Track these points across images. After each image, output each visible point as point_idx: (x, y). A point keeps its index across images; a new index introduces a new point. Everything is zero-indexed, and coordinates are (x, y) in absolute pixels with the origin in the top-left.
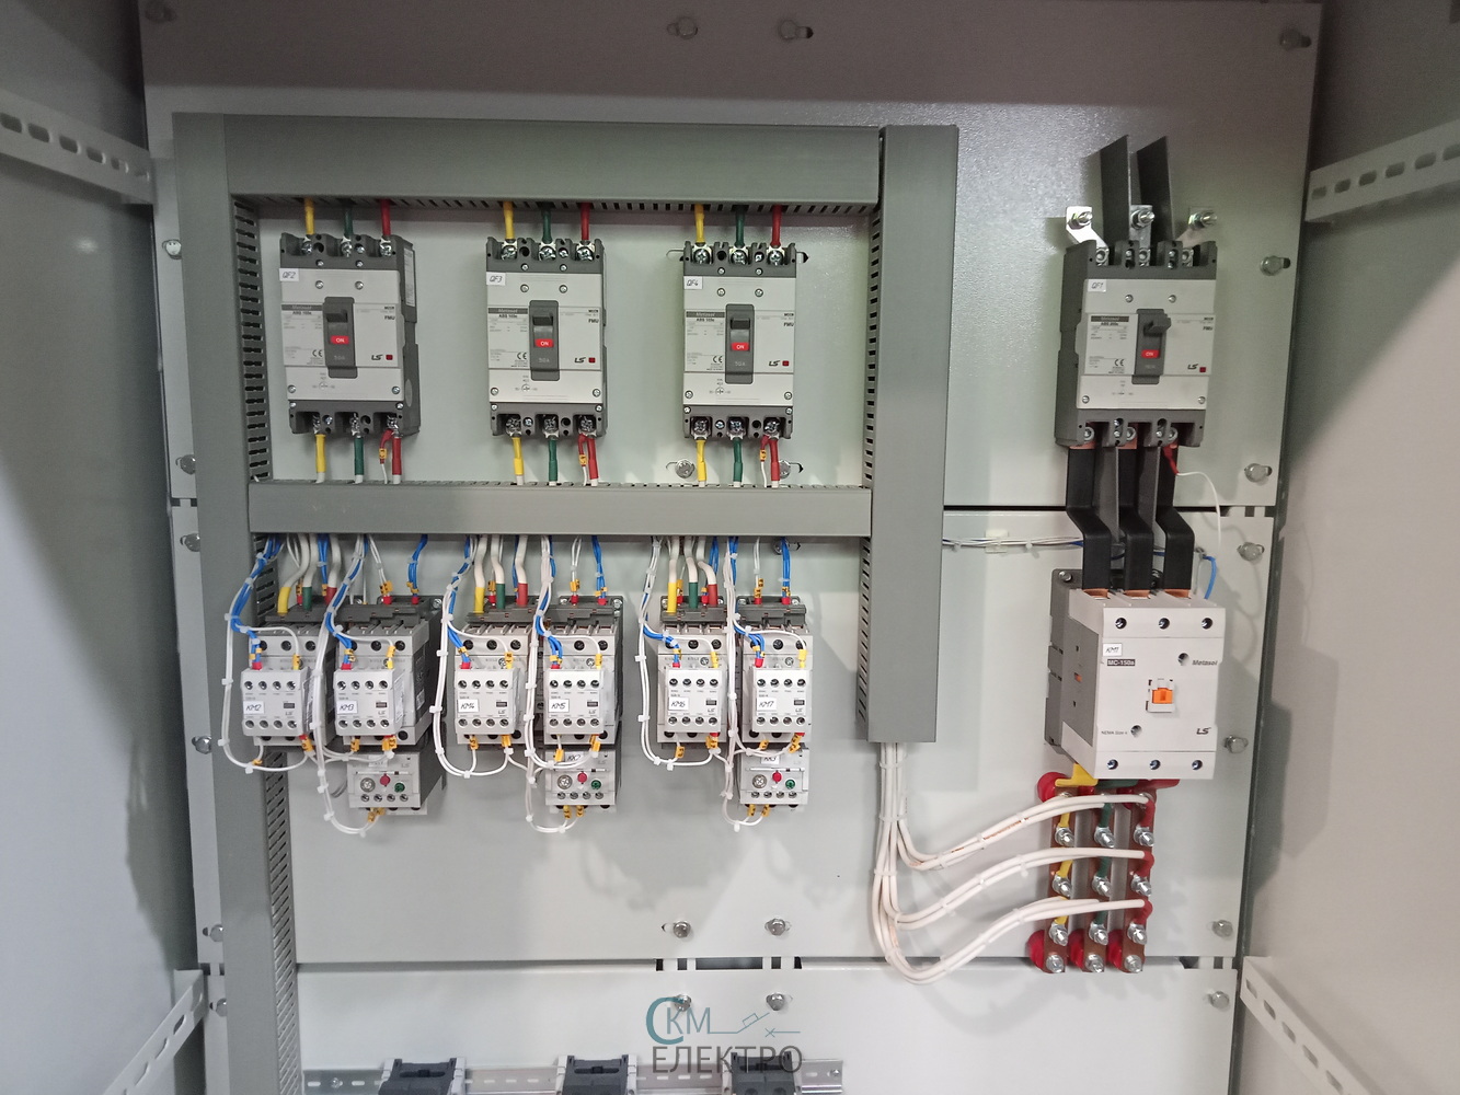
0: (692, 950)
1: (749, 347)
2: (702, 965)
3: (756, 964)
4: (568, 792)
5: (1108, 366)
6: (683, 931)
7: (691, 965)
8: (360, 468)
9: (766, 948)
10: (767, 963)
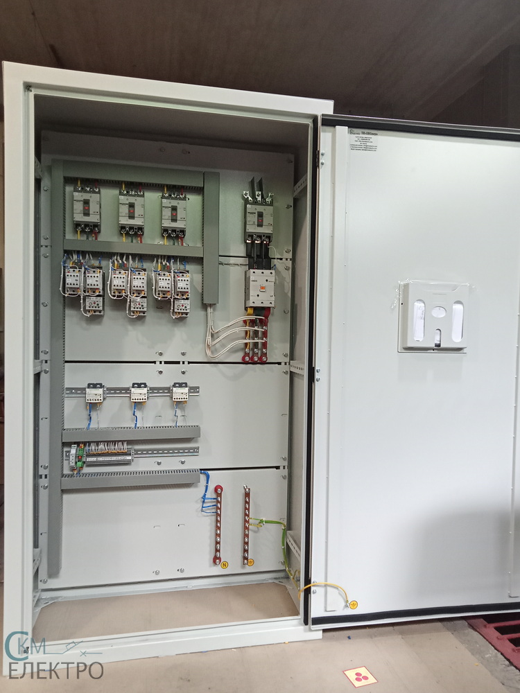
0: (164, 359)
1: (176, 214)
2: (166, 363)
3: (178, 363)
5: (252, 223)
6: (161, 354)
7: (163, 363)
8: (87, 238)
9: (180, 359)
10: (181, 363)
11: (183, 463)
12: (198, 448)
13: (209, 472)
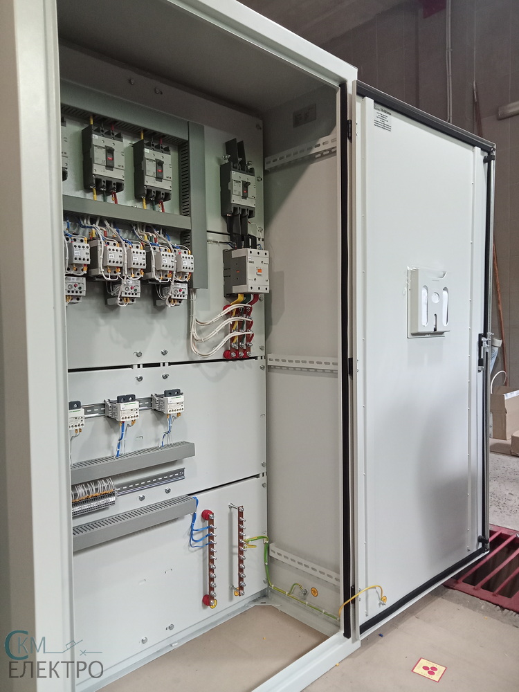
0: (142, 361)
1: (162, 171)
2: (145, 366)
3: (158, 365)
4: (128, 292)
5: (237, 193)
6: (139, 355)
7: (141, 366)
9: (161, 359)
10: (161, 364)
11: (168, 491)
12: (182, 470)
13: (197, 496)
